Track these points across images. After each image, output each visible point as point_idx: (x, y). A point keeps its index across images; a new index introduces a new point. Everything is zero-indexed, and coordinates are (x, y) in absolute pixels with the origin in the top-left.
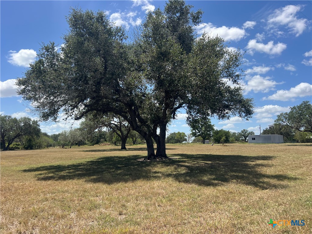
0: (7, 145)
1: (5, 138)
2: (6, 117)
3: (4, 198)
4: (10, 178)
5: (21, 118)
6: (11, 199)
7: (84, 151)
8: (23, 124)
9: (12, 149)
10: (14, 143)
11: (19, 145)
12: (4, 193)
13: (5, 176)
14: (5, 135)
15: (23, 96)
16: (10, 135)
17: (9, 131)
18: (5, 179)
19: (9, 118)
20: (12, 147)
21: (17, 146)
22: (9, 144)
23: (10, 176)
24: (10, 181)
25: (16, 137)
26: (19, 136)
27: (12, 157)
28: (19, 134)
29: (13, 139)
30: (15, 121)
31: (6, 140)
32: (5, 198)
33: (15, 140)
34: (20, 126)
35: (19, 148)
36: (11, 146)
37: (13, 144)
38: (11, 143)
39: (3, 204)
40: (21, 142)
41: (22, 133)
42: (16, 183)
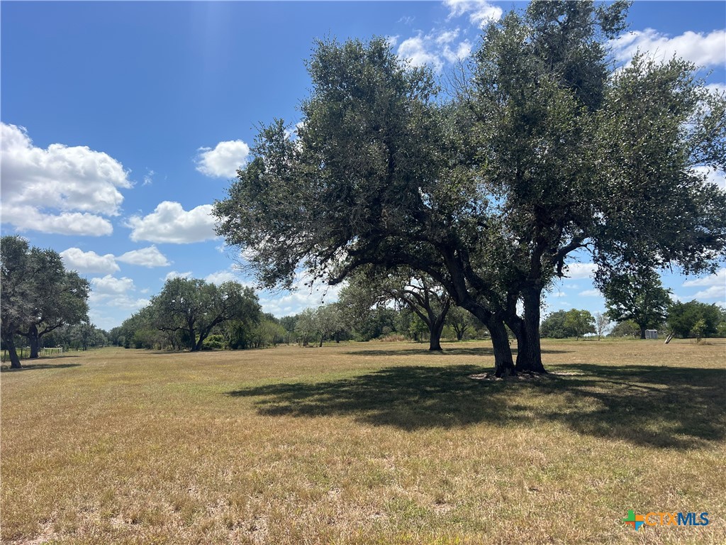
0: (198, 339)
1: (195, 326)
2: (195, 282)
3: (197, 450)
4: (207, 408)
5: (224, 284)
6: (210, 452)
7: (348, 353)
8: (227, 296)
9: (208, 348)
10: (211, 336)
11: (219, 340)
12: (198, 439)
13: (196, 404)
14: (195, 320)
15: (226, 237)
16: (202, 319)
17: (202, 312)
18: (198, 410)
19: (200, 285)
20: (208, 344)
21: (216, 342)
22: (202, 339)
23: (207, 403)
24: (207, 415)
25: (214, 324)
26: (221, 321)
27: (209, 364)
28: (219, 316)
29: (209, 328)
30: (212, 290)
31: (196, 329)
32: (199, 448)
33: (214, 328)
34: (222, 300)
35: (220, 347)
36: (205, 342)
37: (209, 337)
38: (206, 337)
39: (196, 461)
40: (223, 334)
41: (225, 314)
42: (219, 418)
